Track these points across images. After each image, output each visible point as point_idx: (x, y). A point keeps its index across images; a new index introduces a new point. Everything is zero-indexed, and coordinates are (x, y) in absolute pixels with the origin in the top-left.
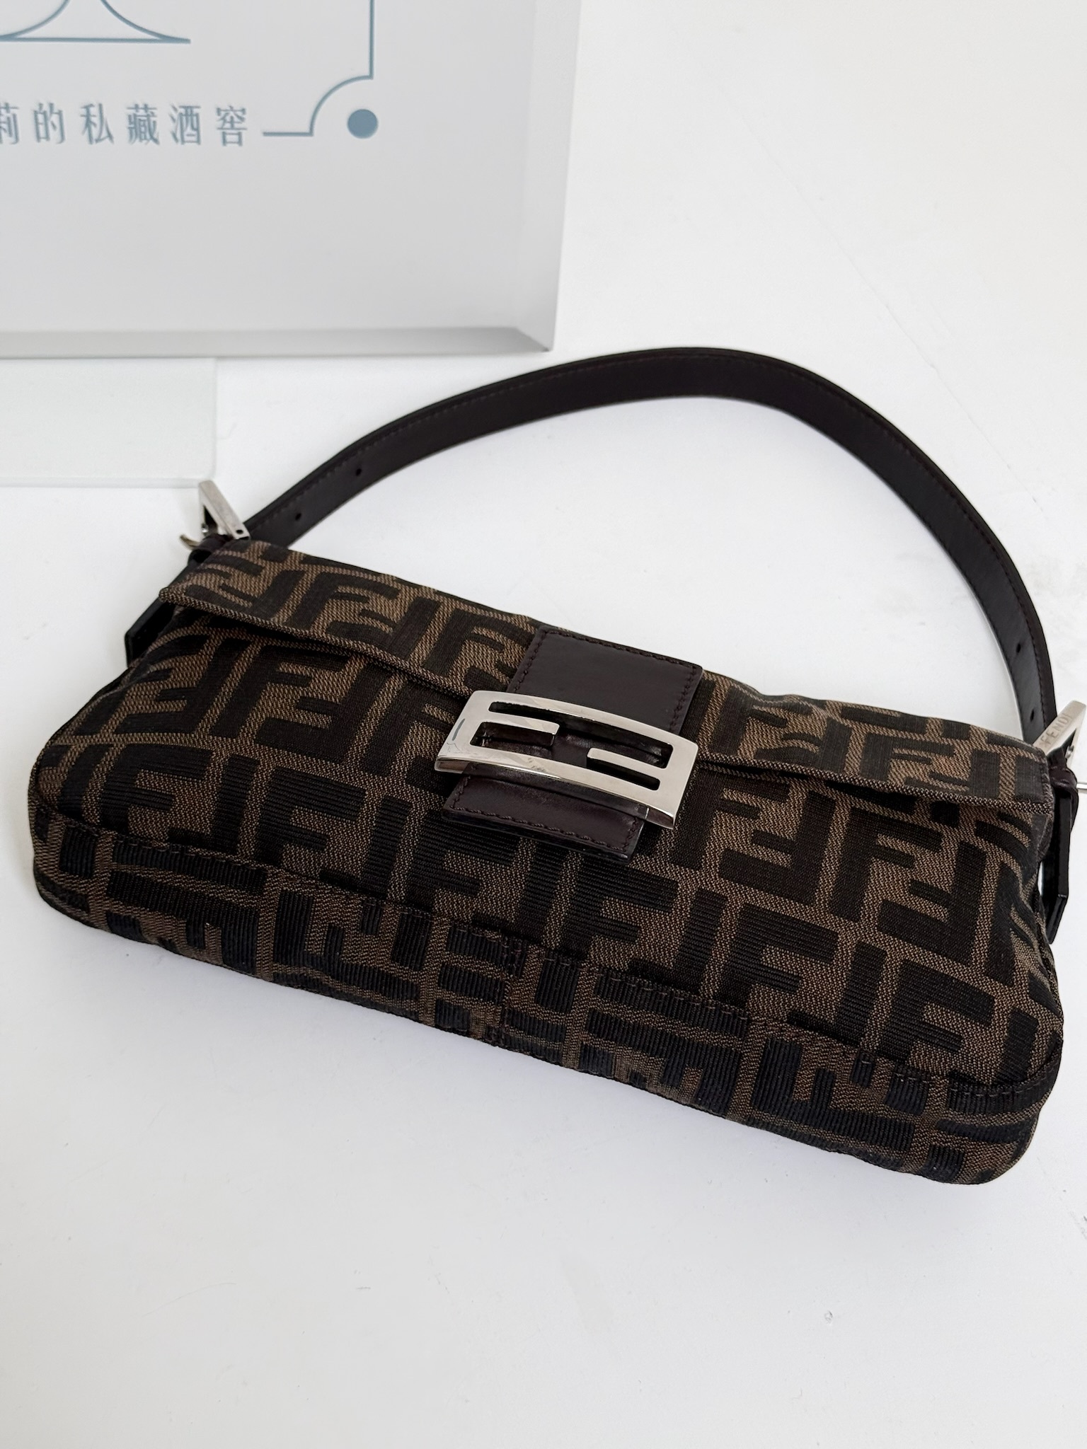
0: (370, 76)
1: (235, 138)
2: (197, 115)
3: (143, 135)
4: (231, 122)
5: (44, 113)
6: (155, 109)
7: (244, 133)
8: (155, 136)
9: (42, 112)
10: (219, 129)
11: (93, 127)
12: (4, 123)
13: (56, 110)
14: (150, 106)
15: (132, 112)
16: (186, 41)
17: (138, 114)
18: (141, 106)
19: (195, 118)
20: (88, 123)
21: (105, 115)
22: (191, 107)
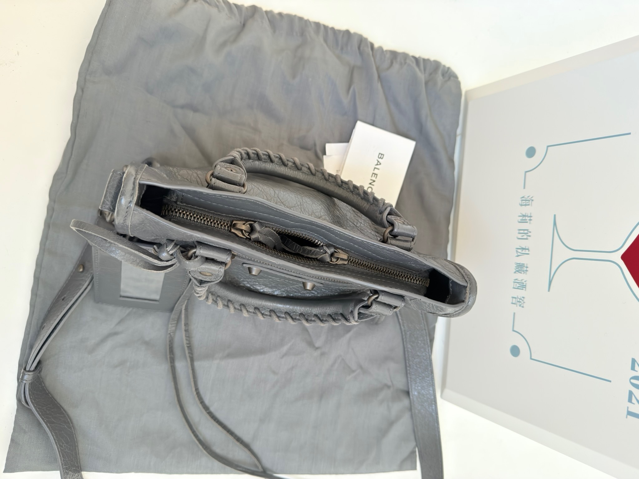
0: (531, 359)
1: (514, 302)
2: (523, 289)
3: (517, 268)
4: (519, 302)
5: (527, 233)
6: (526, 274)
7: (515, 305)
8: (517, 272)
9: (528, 232)
10: (517, 296)
11: (521, 250)
12: (525, 218)
13: (528, 237)
14: (527, 272)
15: (526, 266)
16: (549, 291)
17: (525, 267)
18: (528, 269)
19: (521, 288)
20: (523, 249)
21: (525, 255)
22: (525, 288)
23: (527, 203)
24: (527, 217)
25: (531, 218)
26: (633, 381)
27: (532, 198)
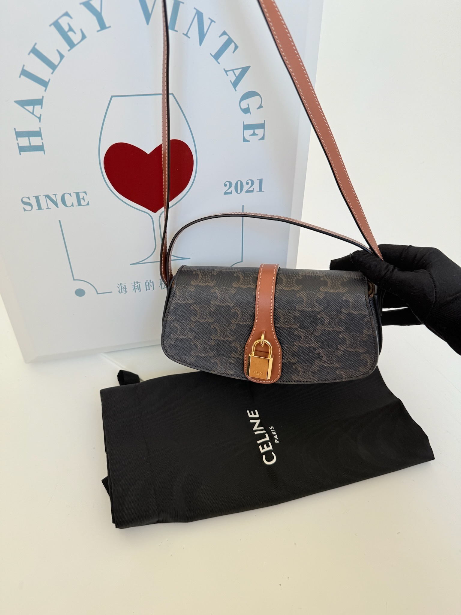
0: (242, 262)
5: (148, 283)
11: (162, 284)
12: (136, 287)
13: (151, 281)
16: (189, 258)
23: (124, 287)
24: (136, 286)
25: (136, 282)
26: (239, 191)
27: (119, 285)
